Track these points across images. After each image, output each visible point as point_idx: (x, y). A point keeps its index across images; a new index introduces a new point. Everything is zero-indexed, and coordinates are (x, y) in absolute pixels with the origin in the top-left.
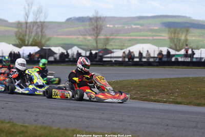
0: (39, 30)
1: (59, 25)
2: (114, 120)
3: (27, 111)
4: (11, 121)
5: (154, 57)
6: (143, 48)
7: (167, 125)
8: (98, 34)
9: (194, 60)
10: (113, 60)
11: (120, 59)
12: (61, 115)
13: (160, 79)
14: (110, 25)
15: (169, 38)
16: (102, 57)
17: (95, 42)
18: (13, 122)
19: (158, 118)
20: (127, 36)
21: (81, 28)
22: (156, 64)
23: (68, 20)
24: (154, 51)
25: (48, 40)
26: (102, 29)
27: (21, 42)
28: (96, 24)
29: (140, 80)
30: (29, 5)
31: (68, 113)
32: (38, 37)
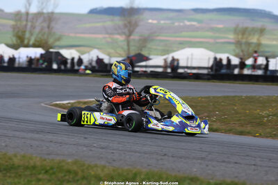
0: (45, 25)
5: (208, 68)
6: (192, 55)
8: (130, 33)
9: (268, 73)
10: (149, 70)
17: (125, 43)
24: (209, 59)
25: (59, 39)
32: (43, 35)
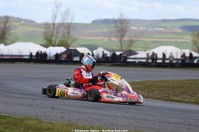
0: (66, 31)
1: (85, 26)
2: (138, 119)
3: (53, 108)
4: (39, 118)
5: (177, 59)
6: (166, 50)
7: (189, 125)
8: (122, 36)
10: (137, 61)
11: (144, 61)
12: (85, 113)
13: (182, 81)
14: (135, 27)
15: (192, 41)
16: (126, 58)
17: (119, 43)
18: (40, 119)
19: (181, 118)
20: (151, 38)
21: (106, 30)
22: (178, 66)
23: (94, 22)
24: (177, 53)
25: (75, 40)
26: (127, 31)
27: (48, 42)
28: (120, 26)
29: (163, 81)
30: (57, 7)
31: (93, 111)
32: (65, 38)
